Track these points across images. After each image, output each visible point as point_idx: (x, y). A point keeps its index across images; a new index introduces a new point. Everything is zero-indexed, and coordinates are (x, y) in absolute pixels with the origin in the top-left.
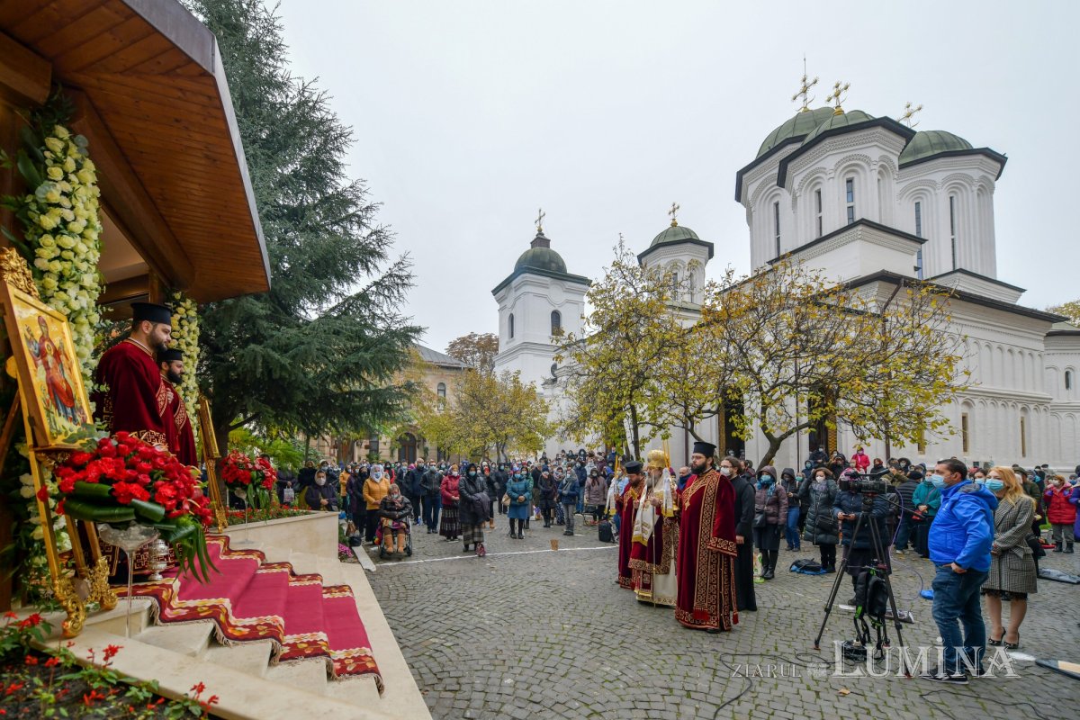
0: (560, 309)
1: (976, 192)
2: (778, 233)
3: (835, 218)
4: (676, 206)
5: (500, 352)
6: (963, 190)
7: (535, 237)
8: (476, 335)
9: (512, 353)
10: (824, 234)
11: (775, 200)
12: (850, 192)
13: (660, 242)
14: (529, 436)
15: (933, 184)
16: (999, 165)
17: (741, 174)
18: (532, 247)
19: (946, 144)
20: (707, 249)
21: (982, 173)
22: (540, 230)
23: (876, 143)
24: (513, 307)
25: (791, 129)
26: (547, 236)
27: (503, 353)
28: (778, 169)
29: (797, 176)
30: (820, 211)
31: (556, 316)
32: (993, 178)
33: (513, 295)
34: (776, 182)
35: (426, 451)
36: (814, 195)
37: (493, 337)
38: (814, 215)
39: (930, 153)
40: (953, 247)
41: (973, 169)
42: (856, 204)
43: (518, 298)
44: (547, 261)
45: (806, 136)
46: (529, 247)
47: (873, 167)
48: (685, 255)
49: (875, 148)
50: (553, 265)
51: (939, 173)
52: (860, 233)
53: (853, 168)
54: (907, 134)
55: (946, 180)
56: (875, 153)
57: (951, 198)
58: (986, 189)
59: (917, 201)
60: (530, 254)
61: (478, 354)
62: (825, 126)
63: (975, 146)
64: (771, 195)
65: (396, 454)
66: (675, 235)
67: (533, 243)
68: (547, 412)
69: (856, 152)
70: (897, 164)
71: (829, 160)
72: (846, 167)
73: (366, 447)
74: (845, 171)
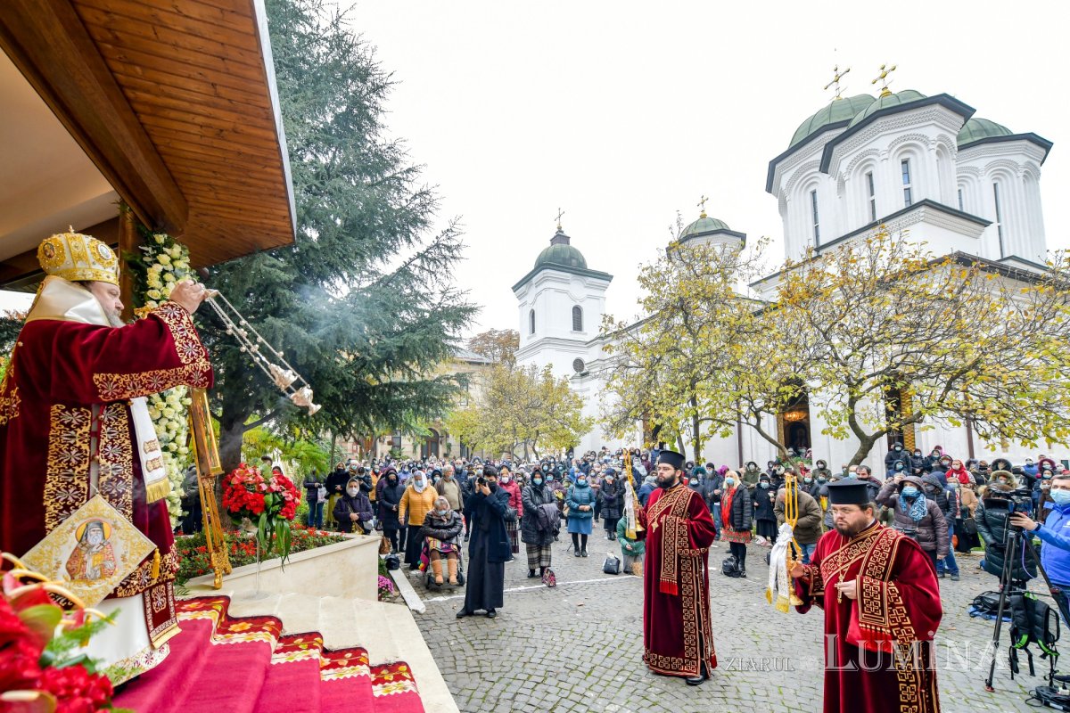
0: (582, 305)
1: (1021, 179)
2: (816, 222)
3: (891, 202)
4: (704, 199)
5: (522, 345)
6: (1008, 176)
7: (555, 234)
8: (496, 331)
9: (534, 348)
10: (878, 218)
11: (812, 189)
12: (906, 173)
13: (690, 233)
14: (560, 433)
15: (975, 171)
16: (1044, 151)
17: (773, 164)
18: (552, 244)
20: (739, 239)
21: (1027, 159)
22: (560, 228)
23: (933, 122)
24: (533, 303)
25: (827, 116)
26: (566, 233)
27: (524, 348)
28: (822, 152)
29: (844, 159)
30: (872, 194)
31: (577, 311)
32: (1038, 164)
33: (533, 291)
34: (817, 169)
35: (449, 446)
36: (864, 179)
37: (513, 333)
38: (866, 199)
39: (970, 140)
40: (1000, 234)
41: (1019, 155)
42: (914, 185)
43: (539, 293)
44: (567, 257)
45: (850, 120)
46: (549, 244)
47: (931, 146)
48: (717, 245)
49: (933, 127)
50: (574, 261)
51: (982, 159)
52: (922, 214)
53: (908, 148)
55: (989, 166)
56: (932, 133)
57: (995, 185)
58: (1031, 175)
59: (960, 188)
60: (551, 251)
61: (498, 350)
62: (873, 109)
64: (808, 183)
65: (419, 449)
66: (705, 226)
67: (553, 241)
68: (581, 407)
69: (912, 132)
70: (956, 144)
71: (882, 141)
72: (898, 150)
73: (389, 443)
74: (901, 151)
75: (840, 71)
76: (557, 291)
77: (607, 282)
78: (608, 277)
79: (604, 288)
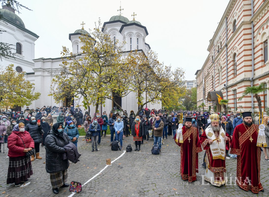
0: (21, 43)
4: (84, 23)
12: (138, 42)
13: (78, 32)
31: (19, 45)
36: (129, 39)
42: (139, 45)
44: (13, 18)
50: (17, 22)
53: (138, 36)
69: (140, 32)
71: (134, 31)
77: (36, 38)
78: (38, 37)
79: (35, 40)
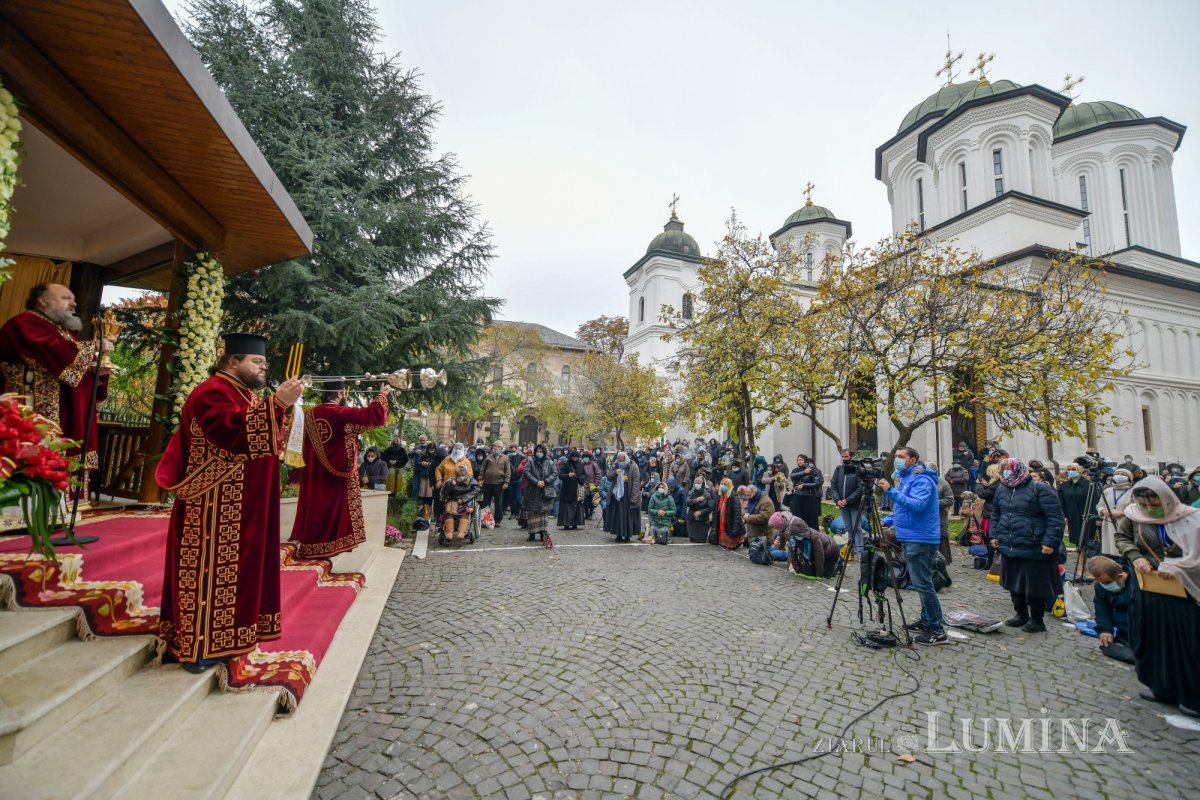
0: (692, 292)
1: (1150, 164)
2: (922, 210)
3: (981, 190)
5: (629, 335)
6: (1136, 163)
7: (668, 221)
8: (606, 319)
9: (642, 335)
10: (969, 208)
11: (918, 176)
12: (998, 163)
13: (793, 222)
15: (1099, 157)
16: (1177, 135)
17: (879, 152)
18: (665, 231)
19: (1112, 114)
20: (844, 228)
21: (1157, 144)
22: (674, 214)
23: (1026, 112)
24: (644, 290)
25: (934, 104)
26: (680, 219)
27: (633, 336)
28: (918, 143)
29: (939, 146)
30: (965, 184)
31: (687, 299)
32: (1170, 149)
33: (644, 278)
34: (915, 159)
35: (547, 434)
36: (957, 168)
37: (624, 321)
38: (958, 188)
39: (1094, 125)
40: (1127, 223)
41: (1148, 141)
42: (1006, 176)
43: (649, 281)
44: (679, 244)
45: (946, 110)
46: (663, 231)
47: (1023, 137)
48: (822, 235)
49: (1026, 118)
50: (686, 248)
51: (1107, 145)
52: (1009, 206)
53: (1000, 138)
54: (1061, 102)
55: (1114, 152)
56: (1026, 123)
57: (1122, 171)
58: (1163, 161)
59: (1082, 174)
60: (663, 238)
61: (608, 337)
62: (969, 97)
63: (1147, 115)
64: (913, 171)
65: (517, 436)
66: (810, 214)
67: (667, 227)
69: (1006, 122)
70: (1051, 137)
71: (972, 131)
72: (990, 140)
73: (487, 429)
74: (991, 142)
75: (954, 56)
76: (667, 278)
